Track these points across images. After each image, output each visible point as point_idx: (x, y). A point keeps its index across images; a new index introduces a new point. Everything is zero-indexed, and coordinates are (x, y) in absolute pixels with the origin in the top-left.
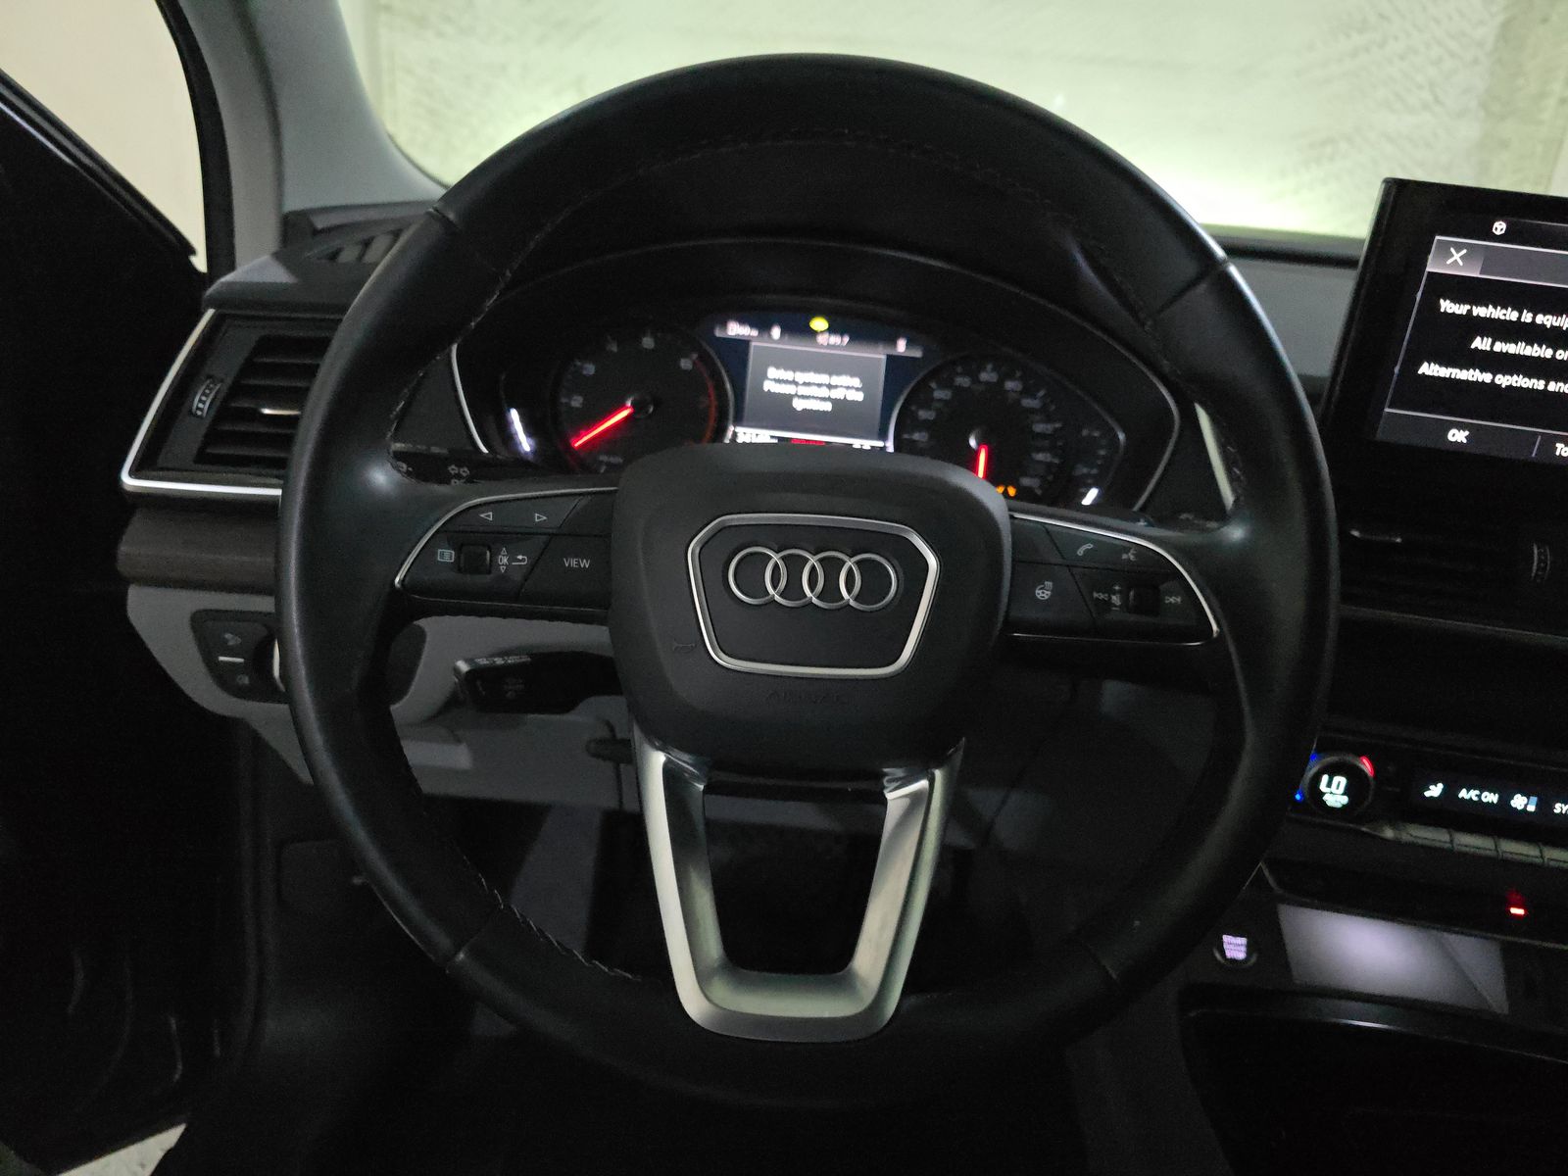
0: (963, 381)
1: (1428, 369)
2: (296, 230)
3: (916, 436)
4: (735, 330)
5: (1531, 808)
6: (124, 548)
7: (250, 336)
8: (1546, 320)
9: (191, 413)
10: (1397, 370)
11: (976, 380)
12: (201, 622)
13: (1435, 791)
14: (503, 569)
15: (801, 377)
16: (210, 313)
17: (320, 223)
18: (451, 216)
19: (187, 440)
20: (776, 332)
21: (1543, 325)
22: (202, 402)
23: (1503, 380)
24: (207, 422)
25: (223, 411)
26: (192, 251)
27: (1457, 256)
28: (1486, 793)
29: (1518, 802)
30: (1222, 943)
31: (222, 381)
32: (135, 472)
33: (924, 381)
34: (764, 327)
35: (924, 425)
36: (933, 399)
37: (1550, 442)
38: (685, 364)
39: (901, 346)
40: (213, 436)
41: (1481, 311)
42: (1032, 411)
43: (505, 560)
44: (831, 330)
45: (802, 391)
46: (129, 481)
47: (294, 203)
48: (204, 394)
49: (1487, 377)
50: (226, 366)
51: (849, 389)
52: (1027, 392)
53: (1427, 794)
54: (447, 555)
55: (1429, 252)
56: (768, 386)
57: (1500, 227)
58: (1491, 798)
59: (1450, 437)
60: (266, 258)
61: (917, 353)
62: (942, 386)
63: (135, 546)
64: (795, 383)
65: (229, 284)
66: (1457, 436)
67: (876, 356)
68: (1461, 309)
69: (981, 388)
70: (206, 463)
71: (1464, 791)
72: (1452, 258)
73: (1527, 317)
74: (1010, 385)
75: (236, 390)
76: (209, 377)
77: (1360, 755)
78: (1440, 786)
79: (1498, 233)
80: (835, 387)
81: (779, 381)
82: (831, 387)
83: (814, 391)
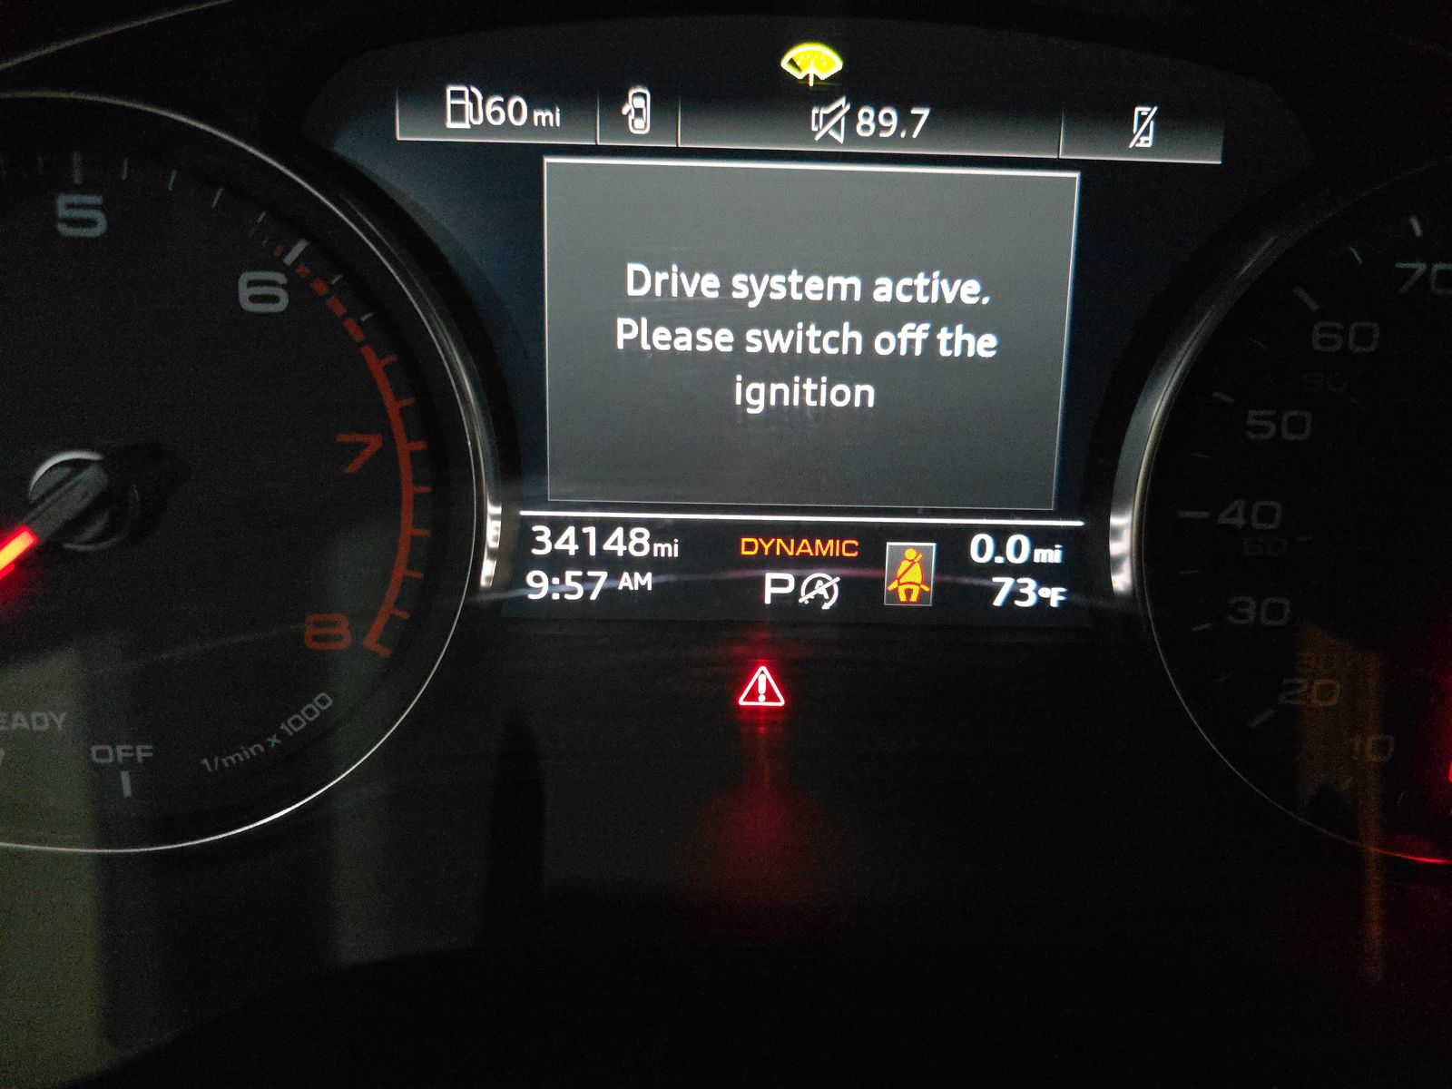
20: (638, 101)
39: (1143, 134)
80: (895, 316)
81: (665, 311)
82: (874, 318)
83: (814, 340)
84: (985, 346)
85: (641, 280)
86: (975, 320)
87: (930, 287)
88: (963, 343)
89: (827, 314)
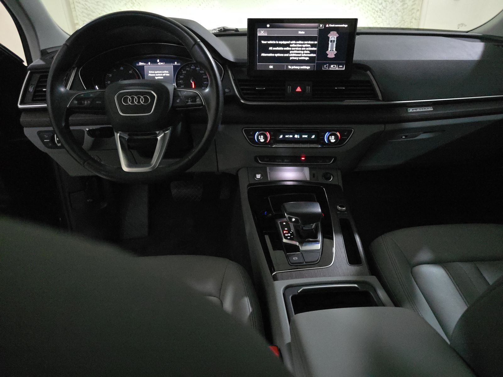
0: (188, 69)
1: (263, 55)
2: (44, 53)
3: (180, 81)
4: (141, 64)
5: (299, 137)
6: (21, 120)
7: (38, 76)
8: (281, 42)
9: (29, 92)
10: (257, 55)
11: (190, 68)
12: (39, 133)
13: (281, 136)
14: (86, 104)
15: (156, 72)
16: (29, 72)
17: (49, 51)
18: (68, 44)
19: (29, 97)
20: (149, 63)
21: (280, 44)
22: (31, 89)
23: (276, 55)
24: (32, 94)
25: (35, 91)
26: (23, 61)
27: (262, 32)
28: (290, 136)
29: (296, 136)
30: (256, 176)
31: (34, 85)
32: (21, 104)
33: (180, 70)
34: (147, 63)
35: (182, 79)
36: (183, 73)
37: (287, 66)
38: (130, 72)
39: (176, 63)
40: (34, 96)
41: (269, 42)
42: (202, 73)
43: (86, 102)
44: (160, 61)
45: (156, 75)
46: (20, 106)
47: (42, 48)
48: (31, 88)
49: (273, 55)
50: (34, 82)
51: (166, 73)
52: (201, 70)
53: (280, 137)
54: (76, 102)
55: (257, 32)
56: (149, 75)
57: (268, 26)
58: (291, 136)
59: (270, 67)
60: (39, 59)
61: (179, 64)
62: (184, 70)
63: (23, 119)
64: (155, 74)
65: (32, 65)
66: (271, 67)
67: (171, 66)
68: (265, 42)
69: (191, 70)
70: (34, 101)
71: (286, 136)
72: (261, 33)
73: (277, 42)
74: (197, 69)
75: (37, 86)
76: (31, 84)
77: (266, 132)
78: (282, 135)
79: (268, 27)
80: (164, 73)
81: (151, 74)
82: (163, 73)
83: (159, 75)
84: (169, 75)
85: (150, 72)
86: (168, 73)
87: (165, 72)
88: (167, 75)
89: (160, 73)
